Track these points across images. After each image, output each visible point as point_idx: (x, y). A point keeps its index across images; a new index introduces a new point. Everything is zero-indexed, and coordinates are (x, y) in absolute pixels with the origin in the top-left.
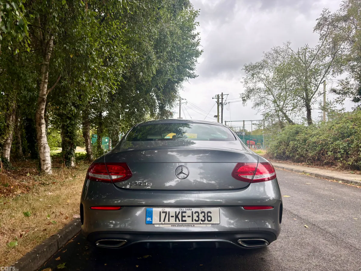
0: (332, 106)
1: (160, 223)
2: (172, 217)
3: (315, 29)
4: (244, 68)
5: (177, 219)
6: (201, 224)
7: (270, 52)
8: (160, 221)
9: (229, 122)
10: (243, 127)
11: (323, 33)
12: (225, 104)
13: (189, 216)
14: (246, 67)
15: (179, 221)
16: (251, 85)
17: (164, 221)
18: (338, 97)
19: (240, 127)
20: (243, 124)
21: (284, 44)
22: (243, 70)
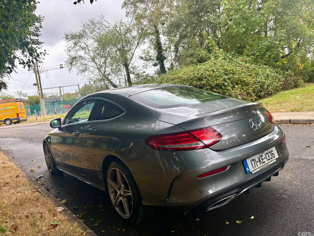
0: (137, 70)
1: (254, 169)
2: (258, 162)
3: (123, 7)
4: (65, 36)
5: (261, 162)
6: (272, 161)
7: (87, 23)
8: (253, 168)
9: (45, 89)
10: (60, 93)
11: (128, 11)
12: (42, 71)
13: (265, 158)
14: (67, 36)
15: (262, 164)
16: (73, 54)
17: (255, 167)
18: (144, 63)
19: (57, 93)
20: (59, 90)
21: (99, 17)
22: (64, 38)
